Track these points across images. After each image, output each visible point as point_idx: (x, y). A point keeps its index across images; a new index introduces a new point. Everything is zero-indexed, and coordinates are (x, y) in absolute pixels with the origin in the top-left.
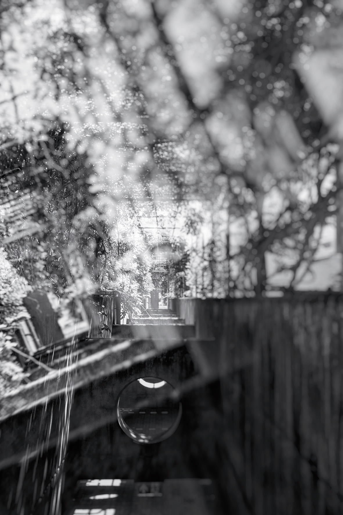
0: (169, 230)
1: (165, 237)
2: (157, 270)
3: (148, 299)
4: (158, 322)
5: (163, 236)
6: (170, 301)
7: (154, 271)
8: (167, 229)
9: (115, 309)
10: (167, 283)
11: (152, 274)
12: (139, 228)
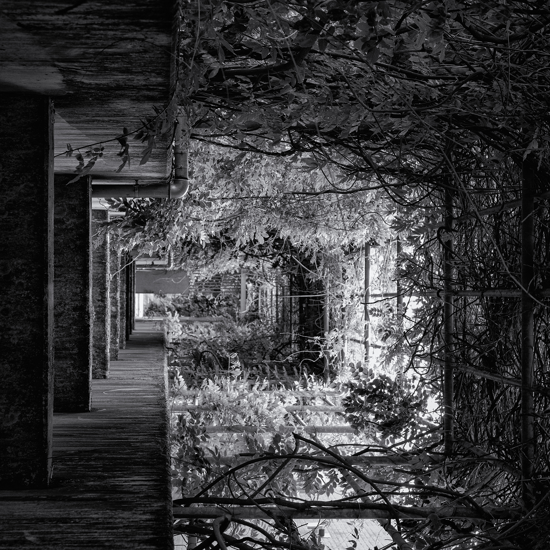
0: (362, 328)
1: (340, 316)
2: (247, 288)
3: (165, 262)
4: (99, 301)
5: (343, 310)
6: (158, 327)
7: (243, 278)
8: (364, 323)
9: (137, 181)
10: (208, 318)
11: (235, 272)
12: (367, 244)
